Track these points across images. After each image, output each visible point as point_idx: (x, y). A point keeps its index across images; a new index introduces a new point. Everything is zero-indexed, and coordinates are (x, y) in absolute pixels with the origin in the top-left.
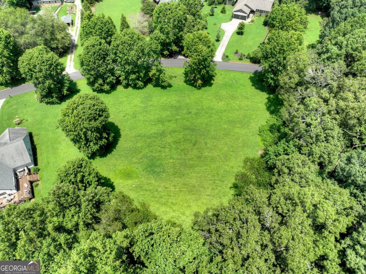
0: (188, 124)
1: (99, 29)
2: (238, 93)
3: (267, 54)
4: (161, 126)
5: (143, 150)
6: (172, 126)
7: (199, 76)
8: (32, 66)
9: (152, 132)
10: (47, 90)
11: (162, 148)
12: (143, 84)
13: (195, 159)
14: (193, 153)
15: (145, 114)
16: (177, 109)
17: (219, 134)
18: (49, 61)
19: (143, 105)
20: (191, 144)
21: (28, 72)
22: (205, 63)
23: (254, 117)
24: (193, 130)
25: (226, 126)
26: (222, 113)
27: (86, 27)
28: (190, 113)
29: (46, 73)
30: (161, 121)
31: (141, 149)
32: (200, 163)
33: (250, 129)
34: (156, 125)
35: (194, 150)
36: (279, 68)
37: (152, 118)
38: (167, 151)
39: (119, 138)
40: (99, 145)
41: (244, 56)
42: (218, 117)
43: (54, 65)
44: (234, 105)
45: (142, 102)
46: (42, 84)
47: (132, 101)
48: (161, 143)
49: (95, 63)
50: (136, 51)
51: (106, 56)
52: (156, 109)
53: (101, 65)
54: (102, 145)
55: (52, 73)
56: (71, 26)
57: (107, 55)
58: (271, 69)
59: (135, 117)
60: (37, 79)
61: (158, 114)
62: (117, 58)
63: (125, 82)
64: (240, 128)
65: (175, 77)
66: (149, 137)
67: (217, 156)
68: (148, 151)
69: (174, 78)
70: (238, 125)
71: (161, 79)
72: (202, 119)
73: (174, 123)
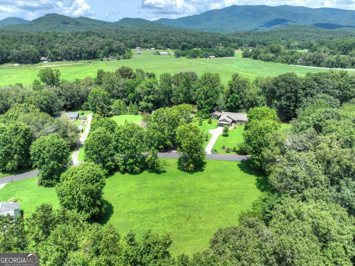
0: (181, 201)
1: (106, 126)
2: (228, 176)
3: (249, 138)
4: (154, 203)
5: (134, 225)
6: (166, 203)
7: (191, 160)
8: (42, 148)
9: (145, 209)
10: (49, 171)
11: (155, 222)
12: (139, 169)
13: (189, 232)
14: (187, 227)
15: (139, 194)
16: (171, 189)
17: (213, 209)
18: (58, 144)
19: (138, 187)
20: (185, 218)
21: (37, 152)
22: (196, 147)
23: (246, 194)
24: (186, 206)
25: (219, 202)
26: (214, 192)
27: (94, 125)
28: (184, 192)
29: (53, 153)
30: (154, 199)
31: (133, 224)
32: (194, 235)
33: (243, 204)
34: (149, 203)
35: (188, 224)
36: (261, 149)
37: (146, 197)
38: (160, 225)
39: (111, 214)
40: (90, 213)
41: (231, 150)
42: (211, 195)
43: (62, 147)
44: (226, 185)
45: (137, 184)
46: (46, 165)
47: (127, 183)
48: (154, 218)
49: (98, 147)
50: (136, 137)
51: (108, 143)
52: (150, 189)
53: (104, 150)
54: (93, 213)
55: (58, 154)
56: (81, 133)
57: (110, 142)
58: (255, 150)
59: (130, 196)
60: (43, 159)
61: (152, 193)
62: (119, 144)
63: (123, 167)
64: (233, 203)
65: (170, 165)
66: (142, 213)
67: (213, 228)
68: (140, 226)
69: (168, 166)
70: (232, 202)
71: (157, 163)
72: (195, 197)
73: (168, 201)
